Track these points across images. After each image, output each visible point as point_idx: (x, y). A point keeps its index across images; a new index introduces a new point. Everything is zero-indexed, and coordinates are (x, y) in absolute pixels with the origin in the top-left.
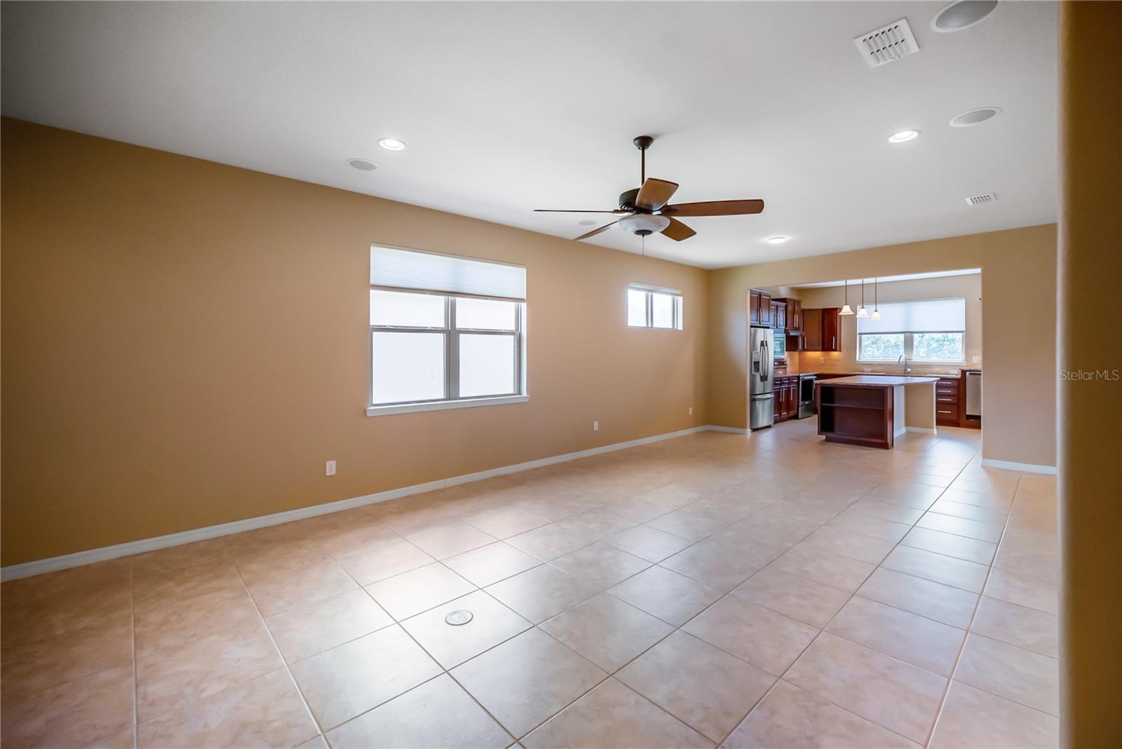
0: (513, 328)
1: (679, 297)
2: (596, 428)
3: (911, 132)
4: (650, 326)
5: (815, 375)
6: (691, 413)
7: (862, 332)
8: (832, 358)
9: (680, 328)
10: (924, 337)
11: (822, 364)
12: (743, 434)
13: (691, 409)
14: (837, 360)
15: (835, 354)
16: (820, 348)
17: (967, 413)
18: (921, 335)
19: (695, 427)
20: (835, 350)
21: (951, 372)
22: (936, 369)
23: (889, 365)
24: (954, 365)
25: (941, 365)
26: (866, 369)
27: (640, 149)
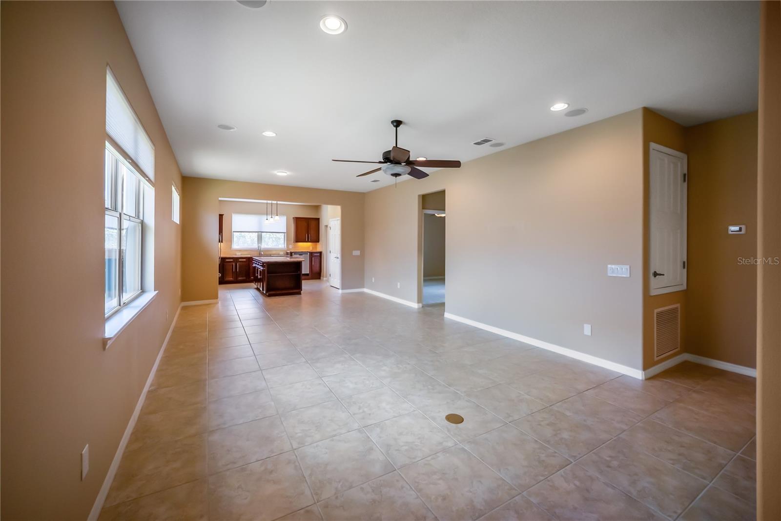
1: (178, 196)
2: (168, 316)
4: (174, 220)
7: (234, 231)
9: (178, 222)
12: (217, 303)
14: (221, 248)
19: (180, 305)
20: (222, 242)
21: (281, 253)
22: (274, 252)
23: (251, 251)
24: (281, 250)
25: (276, 250)
26: (237, 254)
27: (394, 126)
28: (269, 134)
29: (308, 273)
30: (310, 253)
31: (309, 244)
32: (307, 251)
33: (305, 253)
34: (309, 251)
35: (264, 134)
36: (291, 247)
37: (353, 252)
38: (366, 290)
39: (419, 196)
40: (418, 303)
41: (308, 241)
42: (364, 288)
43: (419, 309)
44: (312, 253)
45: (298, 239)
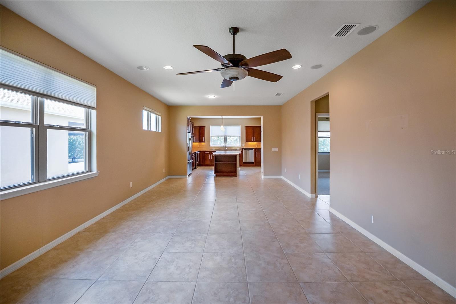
0: (84, 127)
1: (159, 117)
2: (131, 186)
3: (299, 66)
4: (149, 129)
5: (199, 152)
6: (164, 171)
7: (211, 135)
8: (202, 145)
9: (160, 131)
10: (219, 138)
11: (198, 147)
12: (185, 178)
13: (164, 169)
14: (204, 146)
15: (203, 143)
16: (199, 141)
17: (243, 162)
18: (218, 137)
19: (165, 177)
20: (204, 142)
21: (237, 149)
22: (233, 148)
23: (221, 147)
24: (238, 147)
25: (235, 147)
26: (213, 149)
27: (232, 34)
28: (168, 67)
29: (253, 162)
30: (254, 149)
31: (255, 143)
32: (252, 148)
33: (251, 149)
34: (253, 148)
35: (165, 67)
36: (243, 145)
37: (272, 149)
38: (282, 177)
39: (311, 102)
40: (311, 193)
41: (254, 141)
42: (281, 175)
43: (311, 198)
44: (256, 149)
45: (247, 141)
